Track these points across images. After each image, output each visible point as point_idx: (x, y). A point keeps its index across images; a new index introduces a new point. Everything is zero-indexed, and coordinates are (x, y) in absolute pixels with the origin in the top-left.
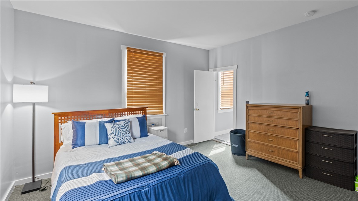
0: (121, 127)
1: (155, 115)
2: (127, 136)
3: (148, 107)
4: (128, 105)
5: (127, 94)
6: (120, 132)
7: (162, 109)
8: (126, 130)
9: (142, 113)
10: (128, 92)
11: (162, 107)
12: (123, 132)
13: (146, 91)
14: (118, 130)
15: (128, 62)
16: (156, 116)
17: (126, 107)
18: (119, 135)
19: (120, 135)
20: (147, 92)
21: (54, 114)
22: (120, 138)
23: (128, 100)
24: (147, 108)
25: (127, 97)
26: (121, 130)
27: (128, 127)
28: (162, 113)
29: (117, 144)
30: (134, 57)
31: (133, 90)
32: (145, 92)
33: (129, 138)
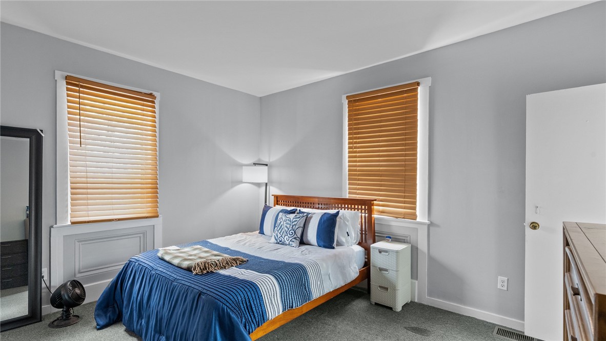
0: (288, 221)
1: (397, 218)
2: (288, 235)
3: (375, 200)
4: (350, 193)
5: (349, 175)
6: (283, 227)
7: (414, 209)
8: (291, 226)
9: (362, 209)
10: (349, 170)
11: (415, 203)
12: (285, 228)
13: (380, 169)
14: (282, 223)
15: (350, 120)
16: (398, 221)
17: (347, 196)
18: (279, 231)
19: (281, 232)
20: (382, 170)
21: (273, 197)
22: (279, 236)
23: (350, 184)
24: (375, 202)
25: (349, 179)
26: (285, 225)
27: (296, 223)
28: (414, 216)
29: (276, 241)
30: (358, 110)
31: (358, 168)
32: (379, 171)
33: (290, 239)
